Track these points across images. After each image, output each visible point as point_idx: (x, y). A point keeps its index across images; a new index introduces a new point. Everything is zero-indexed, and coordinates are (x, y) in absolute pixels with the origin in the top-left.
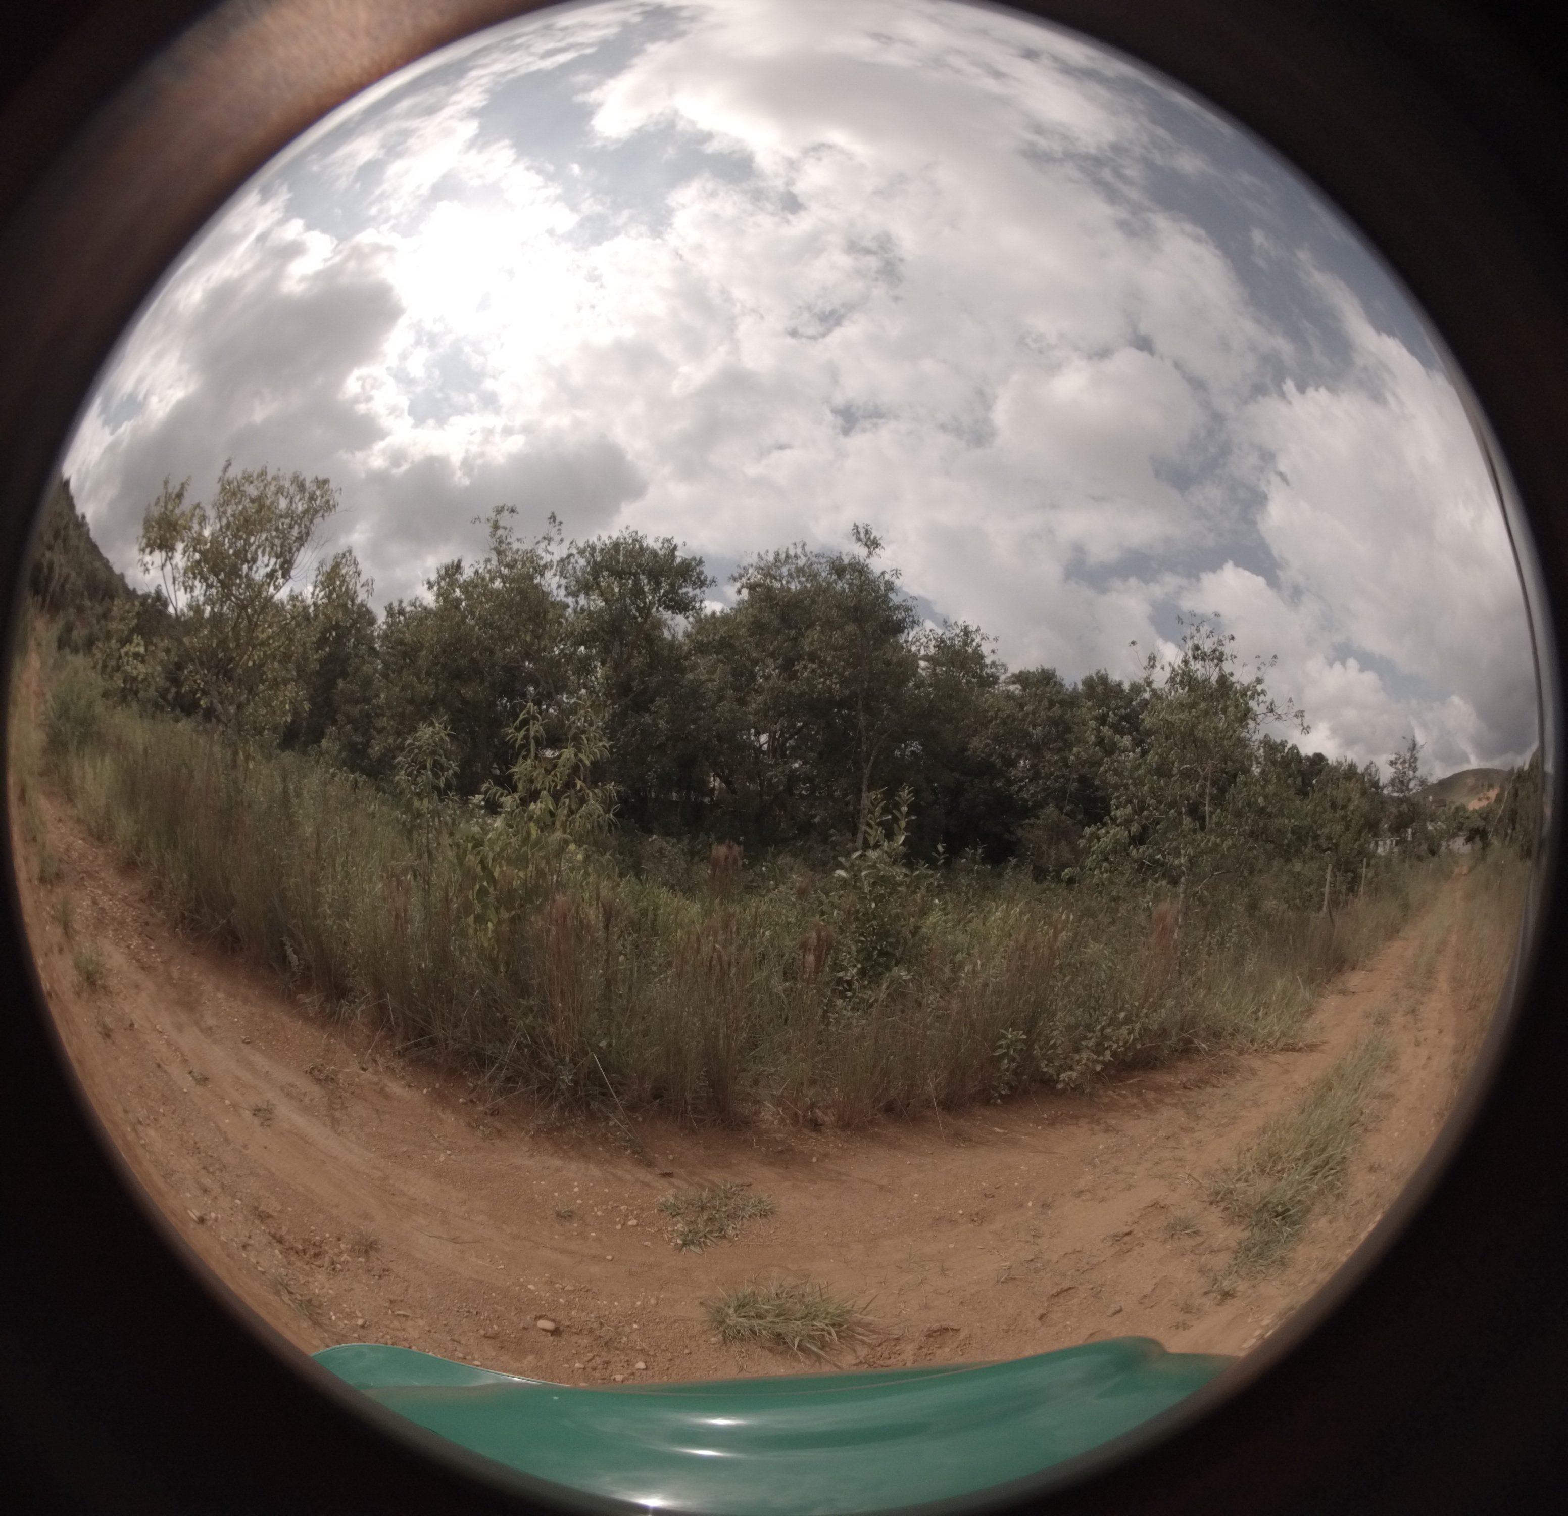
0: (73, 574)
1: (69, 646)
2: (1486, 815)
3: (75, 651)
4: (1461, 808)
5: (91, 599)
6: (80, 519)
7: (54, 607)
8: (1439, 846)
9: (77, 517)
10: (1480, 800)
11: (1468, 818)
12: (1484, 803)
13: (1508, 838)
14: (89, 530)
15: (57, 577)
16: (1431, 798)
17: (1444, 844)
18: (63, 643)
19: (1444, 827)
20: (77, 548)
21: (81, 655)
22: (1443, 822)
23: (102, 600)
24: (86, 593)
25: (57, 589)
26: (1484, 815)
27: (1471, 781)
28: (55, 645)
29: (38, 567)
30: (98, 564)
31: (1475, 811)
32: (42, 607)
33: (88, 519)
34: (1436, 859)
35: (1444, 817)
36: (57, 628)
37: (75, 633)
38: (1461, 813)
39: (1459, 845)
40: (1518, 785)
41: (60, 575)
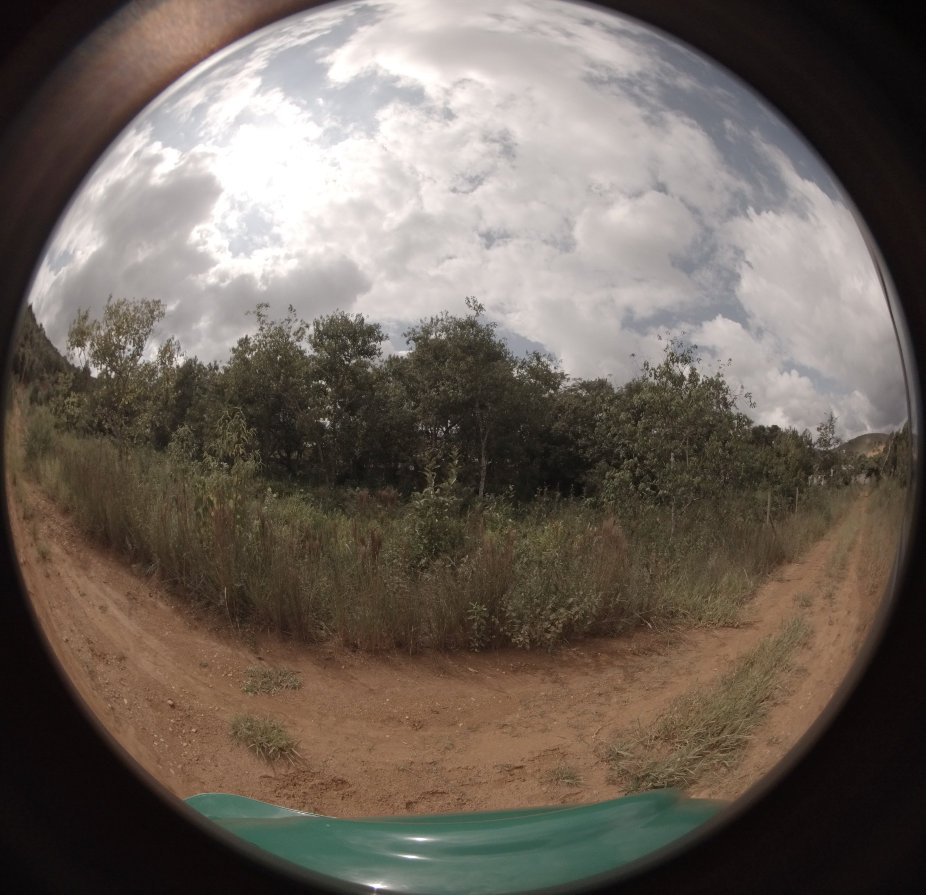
0: (37, 359)
1: (37, 402)
2: (878, 460)
3: (40, 404)
4: (863, 456)
5: (48, 372)
6: (39, 327)
7: (27, 380)
8: (850, 479)
9: (37, 326)
10: (874, 451)
11: (867, 462)
12: (876, 453)
13: (892, 474)
14: (45, 332)
15: (27, 362)
16: (844, 451)
17: (853, 478)
18: (33, 400)
19: (853, 468)
20: (38, 344)
21: (44, 406)
22: (852, 465)
23: (55, 372)
24: (45, 370)
25: (28, 369)
26: (877, 460)
27: (868, 441)
28: (28, 402)
29: (17, 358)
30: (51, 352)
31: (871, 458)
32: (20, 380)
33: (44, 326)
34: (849, 487)
35: (852, 462)
36: (29, 392)
37: (40, 393)
38: (863, 459)
39: (862, 478)
40: (896, 442)
41: (29, 360)
